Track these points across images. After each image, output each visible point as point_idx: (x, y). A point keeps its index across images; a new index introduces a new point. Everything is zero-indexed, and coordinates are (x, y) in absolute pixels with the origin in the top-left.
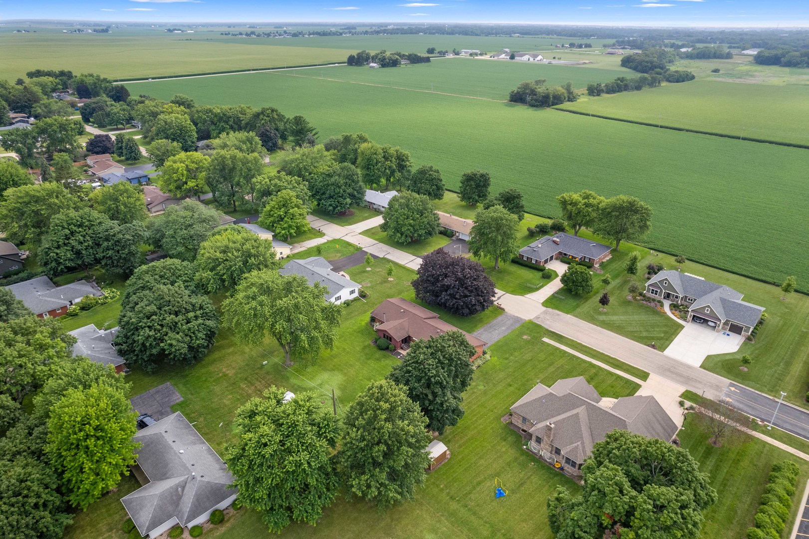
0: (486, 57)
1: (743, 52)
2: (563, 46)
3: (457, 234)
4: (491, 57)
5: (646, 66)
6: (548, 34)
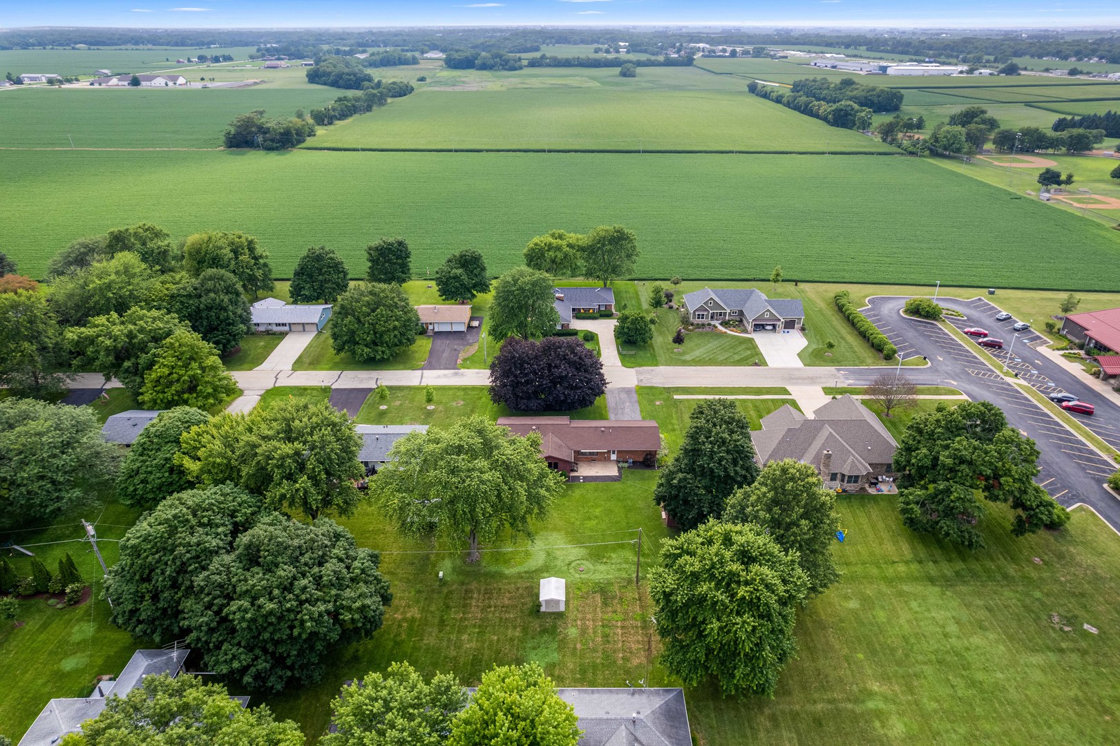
0: (83, 84)
1: (425, 55)
2: (189, 60)
3: (431, 327)
4: (92, 84)
5: (349, 80)
6: (137, 43)
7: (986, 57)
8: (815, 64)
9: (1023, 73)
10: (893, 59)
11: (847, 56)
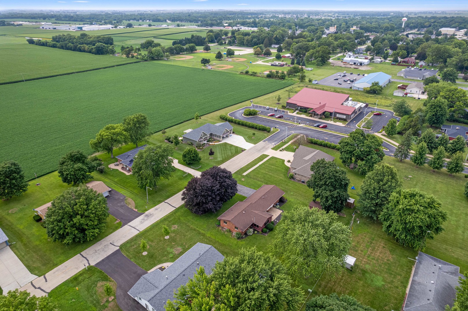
7: (114, 21)
8: (43, 28)
9: (134, 26)
10: (75, 24)
11: (53, 23)
